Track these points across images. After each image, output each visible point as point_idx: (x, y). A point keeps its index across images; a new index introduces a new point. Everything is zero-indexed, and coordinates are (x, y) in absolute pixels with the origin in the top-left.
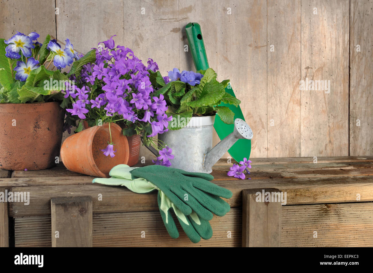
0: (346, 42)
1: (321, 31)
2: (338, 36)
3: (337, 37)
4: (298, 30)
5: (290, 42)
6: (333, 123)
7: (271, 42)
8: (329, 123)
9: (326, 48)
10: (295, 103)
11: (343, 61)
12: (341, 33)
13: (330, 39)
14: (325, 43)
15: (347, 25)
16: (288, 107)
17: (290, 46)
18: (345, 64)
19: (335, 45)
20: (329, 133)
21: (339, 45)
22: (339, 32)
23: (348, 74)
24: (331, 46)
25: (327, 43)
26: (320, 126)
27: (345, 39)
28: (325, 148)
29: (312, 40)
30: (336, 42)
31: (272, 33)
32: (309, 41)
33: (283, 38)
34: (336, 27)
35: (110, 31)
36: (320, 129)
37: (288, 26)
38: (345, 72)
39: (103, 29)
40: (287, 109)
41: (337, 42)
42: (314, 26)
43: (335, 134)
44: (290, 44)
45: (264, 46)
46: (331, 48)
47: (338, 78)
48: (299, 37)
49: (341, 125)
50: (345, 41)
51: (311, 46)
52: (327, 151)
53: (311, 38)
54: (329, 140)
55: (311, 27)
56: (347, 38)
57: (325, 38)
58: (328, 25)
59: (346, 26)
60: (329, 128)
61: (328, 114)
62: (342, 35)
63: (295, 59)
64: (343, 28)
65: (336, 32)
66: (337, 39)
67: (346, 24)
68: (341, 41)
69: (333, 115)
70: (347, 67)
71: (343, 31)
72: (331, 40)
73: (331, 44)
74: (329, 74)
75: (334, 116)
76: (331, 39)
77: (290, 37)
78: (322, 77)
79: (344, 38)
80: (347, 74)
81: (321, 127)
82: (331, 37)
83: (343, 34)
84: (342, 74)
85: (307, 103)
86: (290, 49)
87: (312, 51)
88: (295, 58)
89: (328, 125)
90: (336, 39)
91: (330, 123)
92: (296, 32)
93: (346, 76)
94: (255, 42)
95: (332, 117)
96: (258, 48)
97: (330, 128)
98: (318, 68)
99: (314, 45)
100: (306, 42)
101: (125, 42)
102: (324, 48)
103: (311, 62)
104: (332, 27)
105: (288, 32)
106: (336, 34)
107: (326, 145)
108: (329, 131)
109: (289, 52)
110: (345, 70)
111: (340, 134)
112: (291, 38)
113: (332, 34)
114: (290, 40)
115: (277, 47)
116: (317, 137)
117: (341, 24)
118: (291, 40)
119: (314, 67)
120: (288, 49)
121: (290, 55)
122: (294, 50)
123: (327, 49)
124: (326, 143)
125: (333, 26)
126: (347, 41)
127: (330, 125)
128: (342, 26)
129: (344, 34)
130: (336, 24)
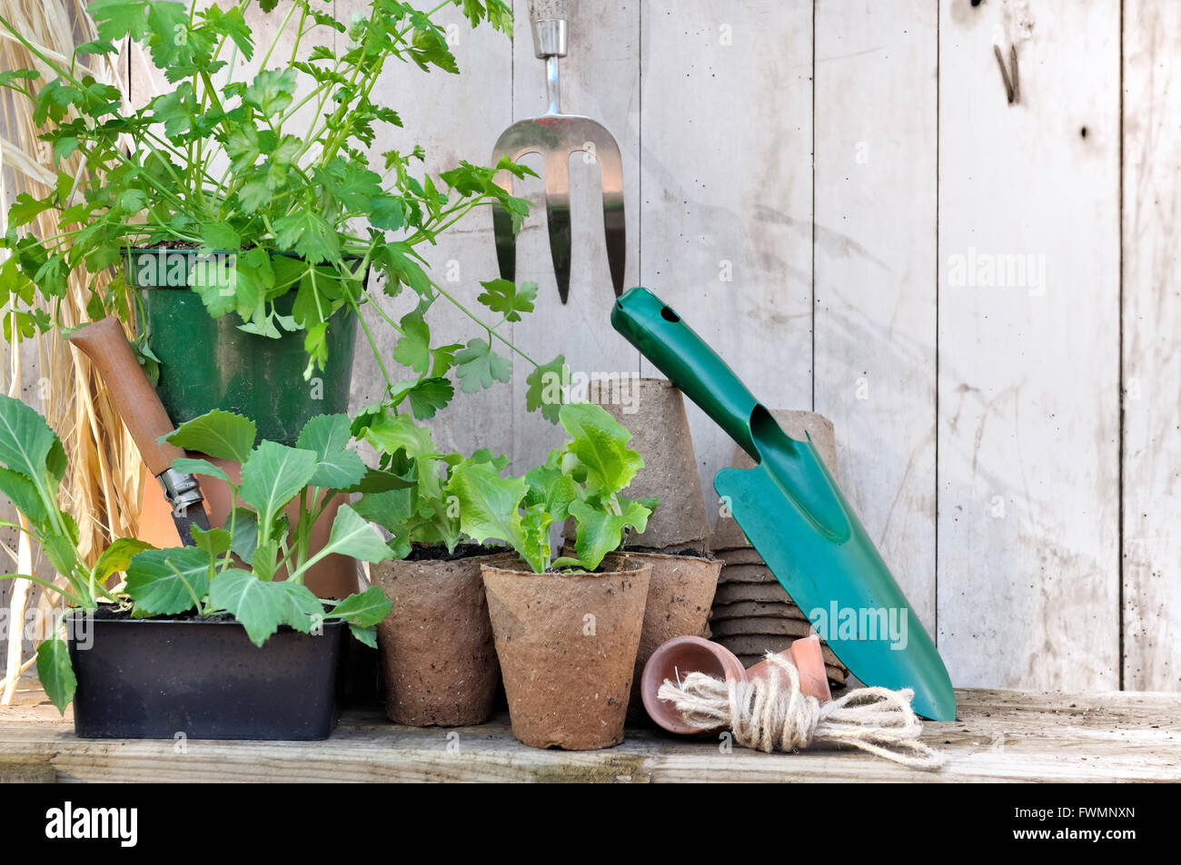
4: (925, 260)
5: (897, 303)
6: (1060, 580)
7: (830, 301)
8: (1043, 579)
9: (1030, 320)
10: (914, 507)
11: (1096, 368)
16: (888, 520)
17: (898, 316)
18: (1105, 376)
20: (1045, 615)
21: (1081, 313)
23: (1117, 413)
24: (1050, 315)
26: (1008, 591)
28: (1027, 668)
29: (978, 293)
30: (1068, 300)
31: (831, 272)
32: (968, 299)
33: (871, 289)
36: (1010, 599)
37: (891, 249)
38: (1104, 405)
40: (886, 528)
41: (1073, 302)
43: (1065, 622)
44: (896, 310)
45: (800, 316)
47: (1077, 425)
48: (932, 287)
49: (1089, 587)
51: (976, 314)
52: (1034, 679)
53: (975, 288)
54: (1043, 642)
60: (1044, 598)
61: (1038, 550)
63: (917, 359)
66: (1073, 292)
68: (1087, 297)
69: (1059, 554)
70: (1110, 386)
74: (1045, 412)
75: (1061, 558)
76: (1050, 291)
77: (897, 286)
78: (1017, 421)
80: (1113, 410)
81: (1013, 593)
84: (1093, 412)
85: (960, 508)
86: (900, 324)
87: (977, 333)
89: (1038, 587)
91: (1047, 580)
92: (920, 267)
93: (1108, 418)
94: (772, 302)
95: (1056, 560)
96: (779, 322)
97: (1048, 598)
98: (1003, 391)
99: (985, 310)
100: (957, 300)
102: (1025, 321)
103: (977, 371)
107: (1033, 657)
108: (1045, 607)
109: (894, 334)
110: (1103, 398)
111: (1086, 621)
112: (902, 290)
114: (896, 297)
115: (851, 320)
116: (997, 628)
118: (900, 296)
119: (985, 385)
122: (913, 326)
123: (1034, 324)
124: (1034, 650)
127: (1046, 588)
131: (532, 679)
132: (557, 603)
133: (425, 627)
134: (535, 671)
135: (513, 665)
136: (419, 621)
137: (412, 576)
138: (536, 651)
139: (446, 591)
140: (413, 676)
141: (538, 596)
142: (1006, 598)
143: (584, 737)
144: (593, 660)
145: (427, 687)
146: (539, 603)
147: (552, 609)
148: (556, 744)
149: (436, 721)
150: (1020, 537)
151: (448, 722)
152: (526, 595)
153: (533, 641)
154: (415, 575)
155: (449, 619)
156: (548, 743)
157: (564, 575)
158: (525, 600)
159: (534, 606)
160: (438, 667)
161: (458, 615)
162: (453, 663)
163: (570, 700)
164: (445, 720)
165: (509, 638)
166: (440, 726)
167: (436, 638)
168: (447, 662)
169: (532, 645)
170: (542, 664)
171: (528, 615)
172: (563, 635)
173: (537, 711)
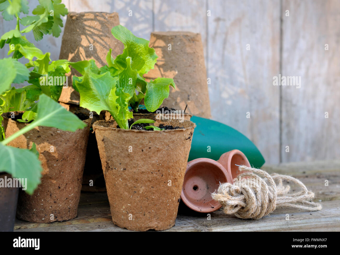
131: (141, 192)
132: (161, 147)
133: (57, 164)
134: (143, 188)
135: (126, 185)
136: (53, 161)
137: (52, 135)
138: (145, 177)
139: (71, 142)
140: (46, 194)
141: (150, 144)
143: (166, 223)
144: (175, 179)
145: (54, 200)
146: (150, 148)
147: (157, 151)
148: (152, 228)
149: (57, 218)
151: (64, 219)
152: (142, 144)
153: (143, 170)
154: (54, 134)
155: (70, 159)
156: (147, 228)
157: (166, 131)
158: (141, 147)
159: (147, 150)
160: (62, 188)
161: (74, 156)
162: (70, 184)
163: (163, 202)
164: (62, 218)
165: (125, 169)
166: (60, 222)
167: (63, 171)
168: (67, 184)
169: (143, 173)
170: (148, 184)
171: (142, 155)
172: (162, 166)
173: (142, 211)
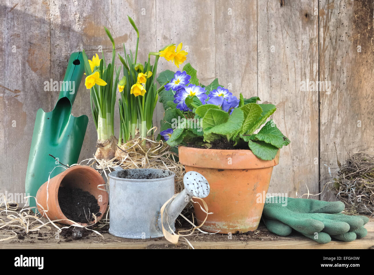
0: (315, 73)
1: (282, 60)
2: (305, 66)
3: (303, 67)
4: (253, 59)
5: (244, 74)
6: (299, 167)
7: (221, 73)
8: (293, 166)
9: (288, 79)
11: (311, 95)
12: (308, 62)
13: (293, 69)
14: (288, 75)
15: (316, 53)
17: (244, 78)
18: (314, 98)
19: (300, 76)
20: (294, 178)
21: (305, 77)
22: (305, 61)
23: (318, 110)
24: (295, 77)
25: (289, 73)
26: (281, 170)
27: (313, 70)
29: (271, 70)
30: (301, 72)
31: (221, 63)
32: (268, 72)
33: (235, 69)
34: (301, 56)
35: (35, 63)
36: (282, 173)
37: (241, 55)
38: (313, 108)
39: (28, 61)
41: (303, 73)
42: (273, 55)
43: (300, 180)
44: (243, 76)
46: (295, 79)
47: (304, 115)
48: (255, 68)
49: (309, 169)
50: (313, 72)
51: (270, 77)
53: (270, 68)
54: (293, 187)
55: (269, 55)
56: (316, 68)
57: (287, 68)
58: (292, 53)
59: (314, 54)
60: (293, 173)
61: (292, 157)
62: (309, 65)
63: (251, 93)
64: (310, 56)
65: (301, 61)
66: (303, 70)
67: (314, 52)
68: (308, 71)
69: (299, 158)
70: (315, 101)
71: (311, 60)
72: (295, 71)
73: (296, 75)
74: (294, 110)
75: (299, 159)
76: (295, 69)
77: (244, 68)
78: (284, 113)
79: (311, 68)
80: (316, 109)
81: (283, 171)
82: (295, 67)
83: (310, 63)
84: (310, 110)
86: (244, 81)
87: (271, 84)
88: (250, 91)
89: (292, 169)
90: (301, 69)
91: (294, 167)
92: (252, 61)
93: (315, 112)
94: (201, 74)
95: (298, 160)
96: (204, 81)
97: (295, 173)
98: (280, 103)
99: (273, 76)
100: (264, 73)
101: (51, 74)
102: (287, 80)
103: (270, 96)
104: (296, 56)
105: (241, 61)
106: (301, 64)
107: (290, 193)
108: (294, 176)
109: (243, 85)
110: (313, 106)
112: (246, 69)
113: (296, 64)
114: (243, 71)
115: (228, 79)
116: (278, 183)
117: (307, 52)
118: (245, 71)
119: (273, 102)
120: (242, 82)
121: (244, 88)
122: (249, 82)
123: (290, 80)
124: (290, 191)
125: (298, 55)
126: (315, 71)
127: (294, 169)
128: (309, 54)
129: (312, 63)
130: (301, 52)
142: (281, 173)
150: (285, 152)
